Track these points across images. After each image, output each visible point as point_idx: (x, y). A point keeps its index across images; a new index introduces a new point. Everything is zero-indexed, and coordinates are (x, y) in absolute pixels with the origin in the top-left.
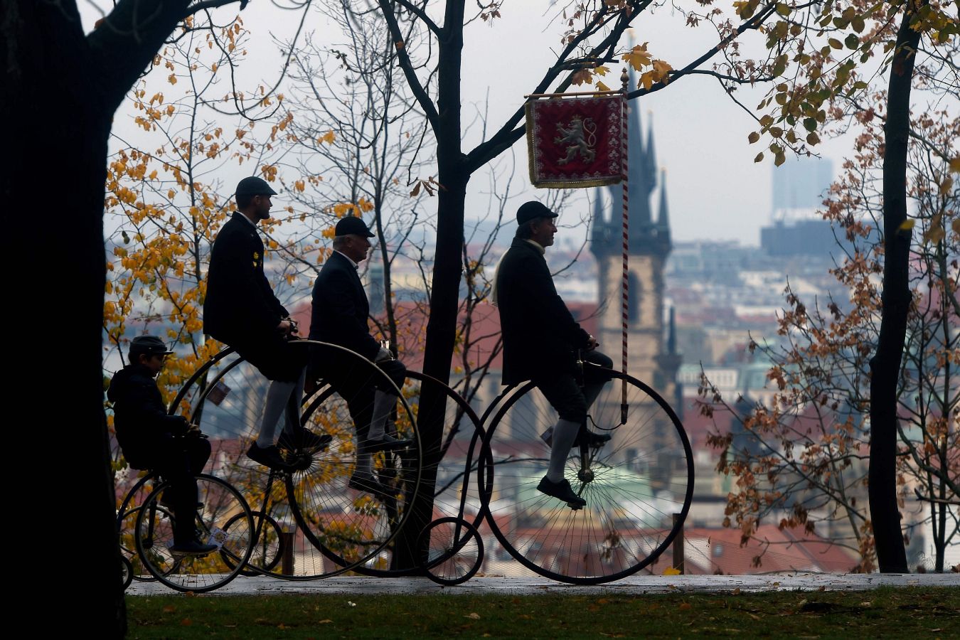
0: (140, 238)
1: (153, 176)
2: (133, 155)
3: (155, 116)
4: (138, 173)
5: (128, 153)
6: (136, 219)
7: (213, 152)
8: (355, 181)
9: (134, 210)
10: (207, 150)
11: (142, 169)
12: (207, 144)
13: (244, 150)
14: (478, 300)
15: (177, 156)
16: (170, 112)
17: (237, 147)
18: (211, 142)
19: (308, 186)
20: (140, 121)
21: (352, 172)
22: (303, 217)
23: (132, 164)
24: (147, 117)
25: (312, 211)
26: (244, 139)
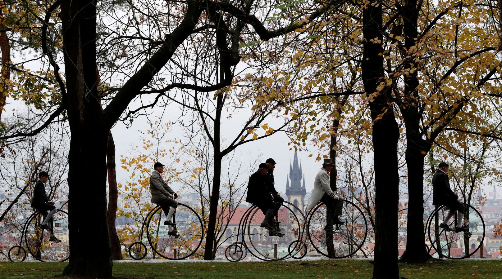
0: (144, 177)
1: (148, 161)
2: (143, 156)
3: (148, 146)
4: (144, 160)
5: (142, 155)
6: (143, 172)
7: (163, 155)
8: (202, 164)
9: (142, 170)
10: (162, 155)
11: (144, 159)
12: (162, 153)
13: (171, 155)
14: (233, 194)
15: (154, 156)
16: (152, 145)
17: (169, 154)
18: (163, 153)
19: (188, 164)
20: (144, 147)
21: (201, 161)
22: (186, 172)
23: (142, 158)
24: (146, 146)
25: (188, 170)
26: (172, 152)
